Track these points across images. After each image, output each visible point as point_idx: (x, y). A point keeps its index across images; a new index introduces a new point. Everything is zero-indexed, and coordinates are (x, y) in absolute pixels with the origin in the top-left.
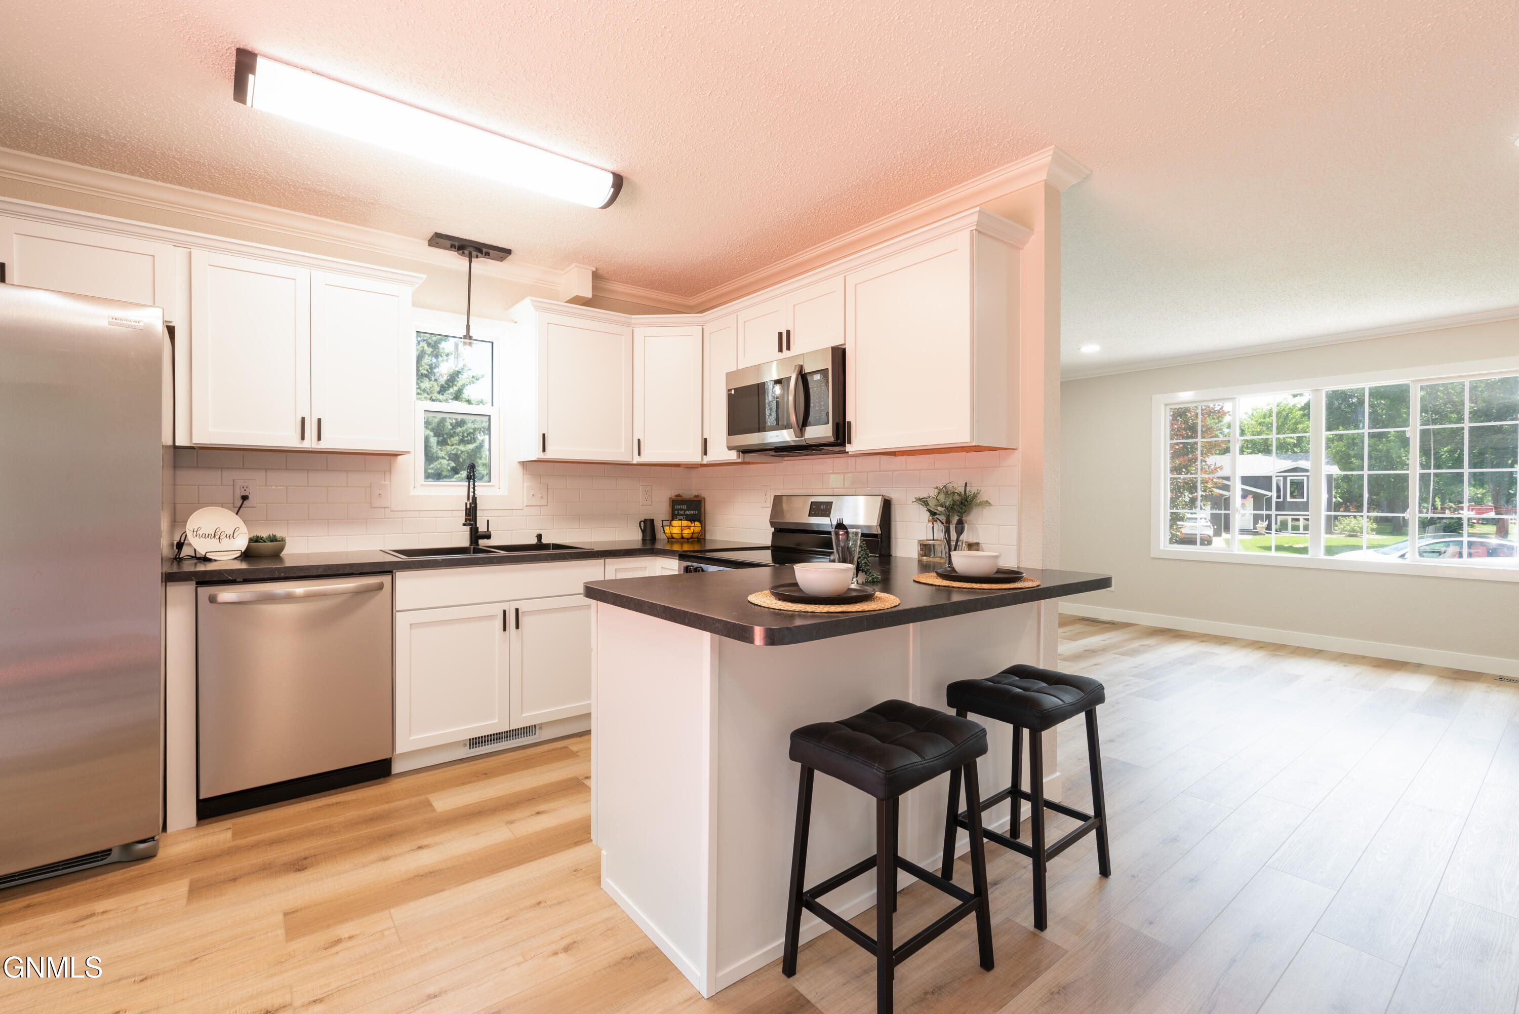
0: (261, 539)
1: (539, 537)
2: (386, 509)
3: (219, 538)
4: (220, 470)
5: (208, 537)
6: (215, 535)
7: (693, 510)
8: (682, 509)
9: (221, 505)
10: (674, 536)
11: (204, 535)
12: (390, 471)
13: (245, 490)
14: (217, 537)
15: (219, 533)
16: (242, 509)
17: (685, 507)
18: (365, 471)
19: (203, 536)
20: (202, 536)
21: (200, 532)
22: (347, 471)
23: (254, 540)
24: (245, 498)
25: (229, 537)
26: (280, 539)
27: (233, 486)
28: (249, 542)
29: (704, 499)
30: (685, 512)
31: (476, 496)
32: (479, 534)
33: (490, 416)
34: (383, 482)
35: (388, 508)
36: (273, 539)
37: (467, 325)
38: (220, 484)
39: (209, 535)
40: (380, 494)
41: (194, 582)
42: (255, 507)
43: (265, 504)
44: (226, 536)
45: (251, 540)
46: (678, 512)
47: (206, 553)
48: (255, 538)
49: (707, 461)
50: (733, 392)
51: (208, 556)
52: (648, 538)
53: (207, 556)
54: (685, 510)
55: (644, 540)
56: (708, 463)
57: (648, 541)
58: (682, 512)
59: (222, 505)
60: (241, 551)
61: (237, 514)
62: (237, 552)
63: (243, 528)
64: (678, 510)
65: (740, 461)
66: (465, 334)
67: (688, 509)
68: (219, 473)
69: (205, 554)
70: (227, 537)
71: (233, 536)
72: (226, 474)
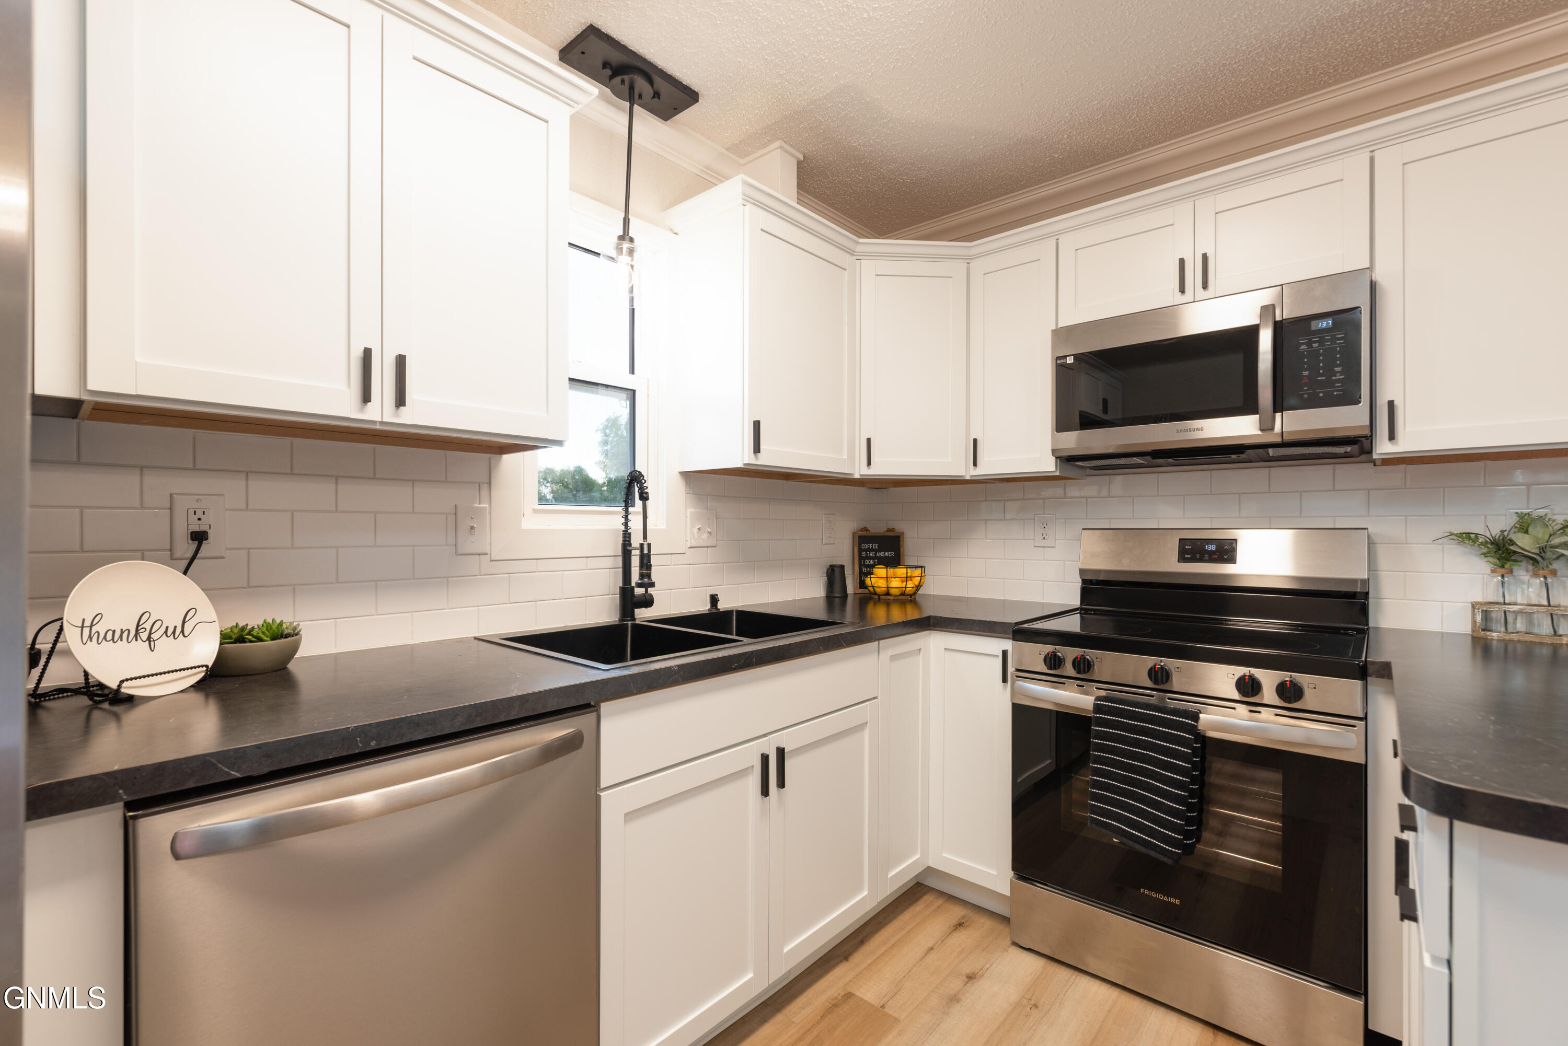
0: (249, 634)
1: (714, 600)
2: (481, 556)
3: (149, 638)
4: (138, 471)
5: (121, 637)
6: (137, 630)
7: (888, 551)
8: (871, 550)
9: (139, 554)
10: (893, 591)
11: (110, 633)
12: (490, 484)
13: (199, 519)
14: (144, 636)
15: (148, 626)
16: (196, 561)
17: (875, 546)
18: (446, 481)
19: (109, 636)
20: (105, 638)
21: (101, 628)
22: (413, 481)
23: (234, 637)
24: (199, 537)
25: (174, 632)
26: (290, 631)
27: (171, 509)
28: (221, 644)
29: (903, 533)
30: (876, 554)
31: (629, 531)
32: (635, 599)
33: (634, 391)
34: (478, 505)
35: (487, 554)
36: (279, 633)
37: (625, 219)
38: (137, 504)
39: (122, 632)
40: (472, 528)
41: (121, 804)
42: (223, 558)
43: (245, 552)
44: (166, 632)
45: (225, 638)
46: (866, 554)
47: (122, 682)
48: (236, 631)
49: (971, 476)
50: (1070, 360)
51: (126, 690)
52: (837, 595)
53: (123, 690)
54: (876, 551)
55: (830, 598)
56: (973, 478)
57: (837, 600)
58: (872, 554)
59: (143, 555)
60: (207, 666)
61: (185, 573)
62: (194, 671)
63: (206, 609)
64: (866, 550)
65: (1058, 474)
66: (622, 234)
67: (880, 550)
68: (131, 480)
69: (119, 686)
70: (169, 633)
71: (182, 631)
72: (153, 480)
